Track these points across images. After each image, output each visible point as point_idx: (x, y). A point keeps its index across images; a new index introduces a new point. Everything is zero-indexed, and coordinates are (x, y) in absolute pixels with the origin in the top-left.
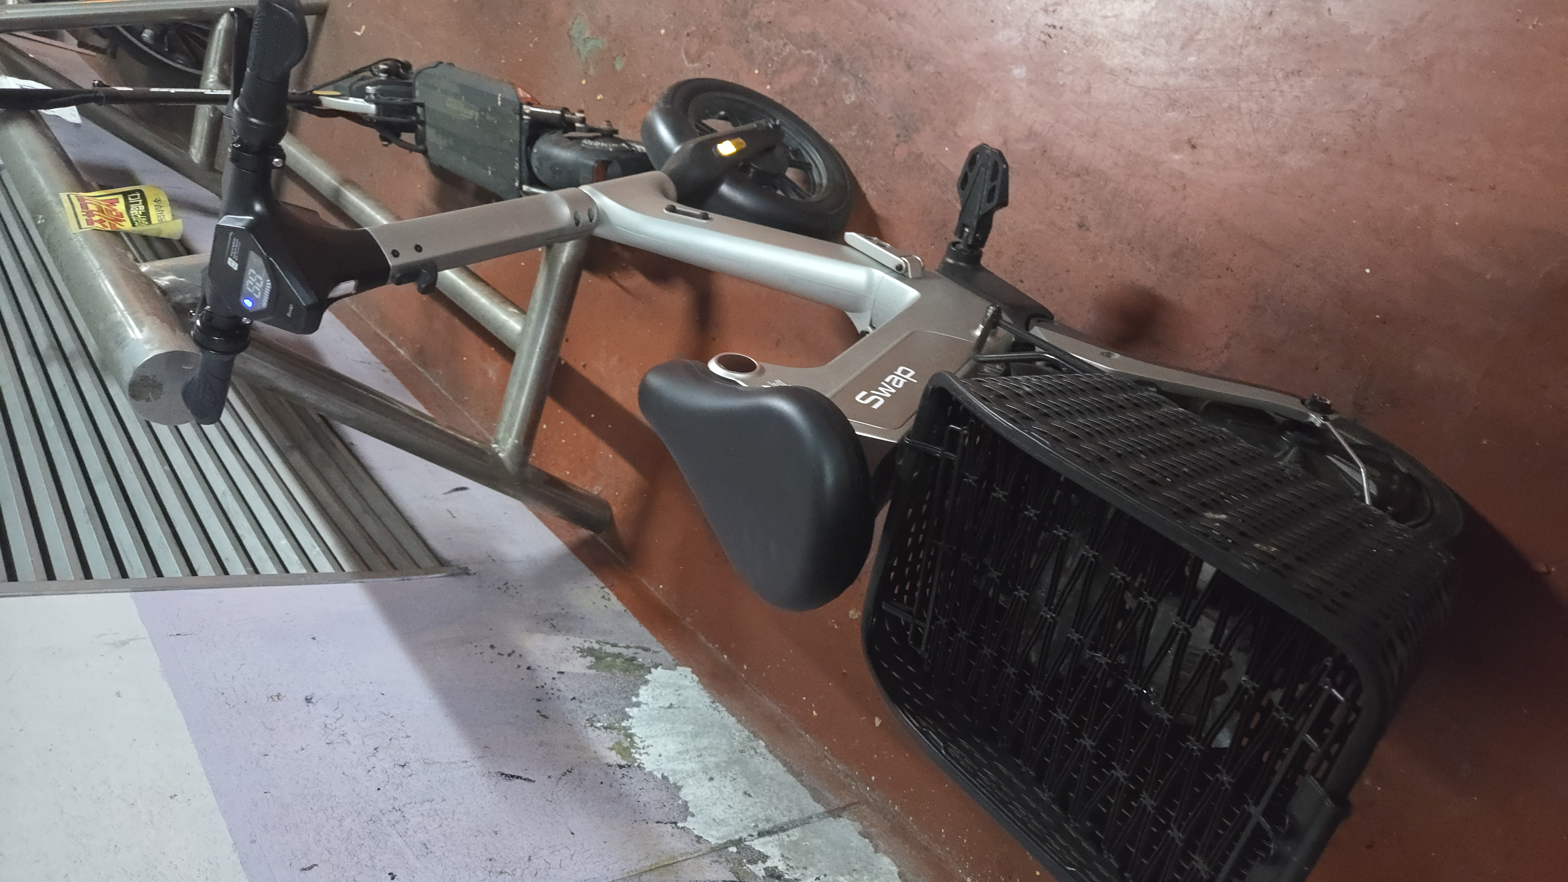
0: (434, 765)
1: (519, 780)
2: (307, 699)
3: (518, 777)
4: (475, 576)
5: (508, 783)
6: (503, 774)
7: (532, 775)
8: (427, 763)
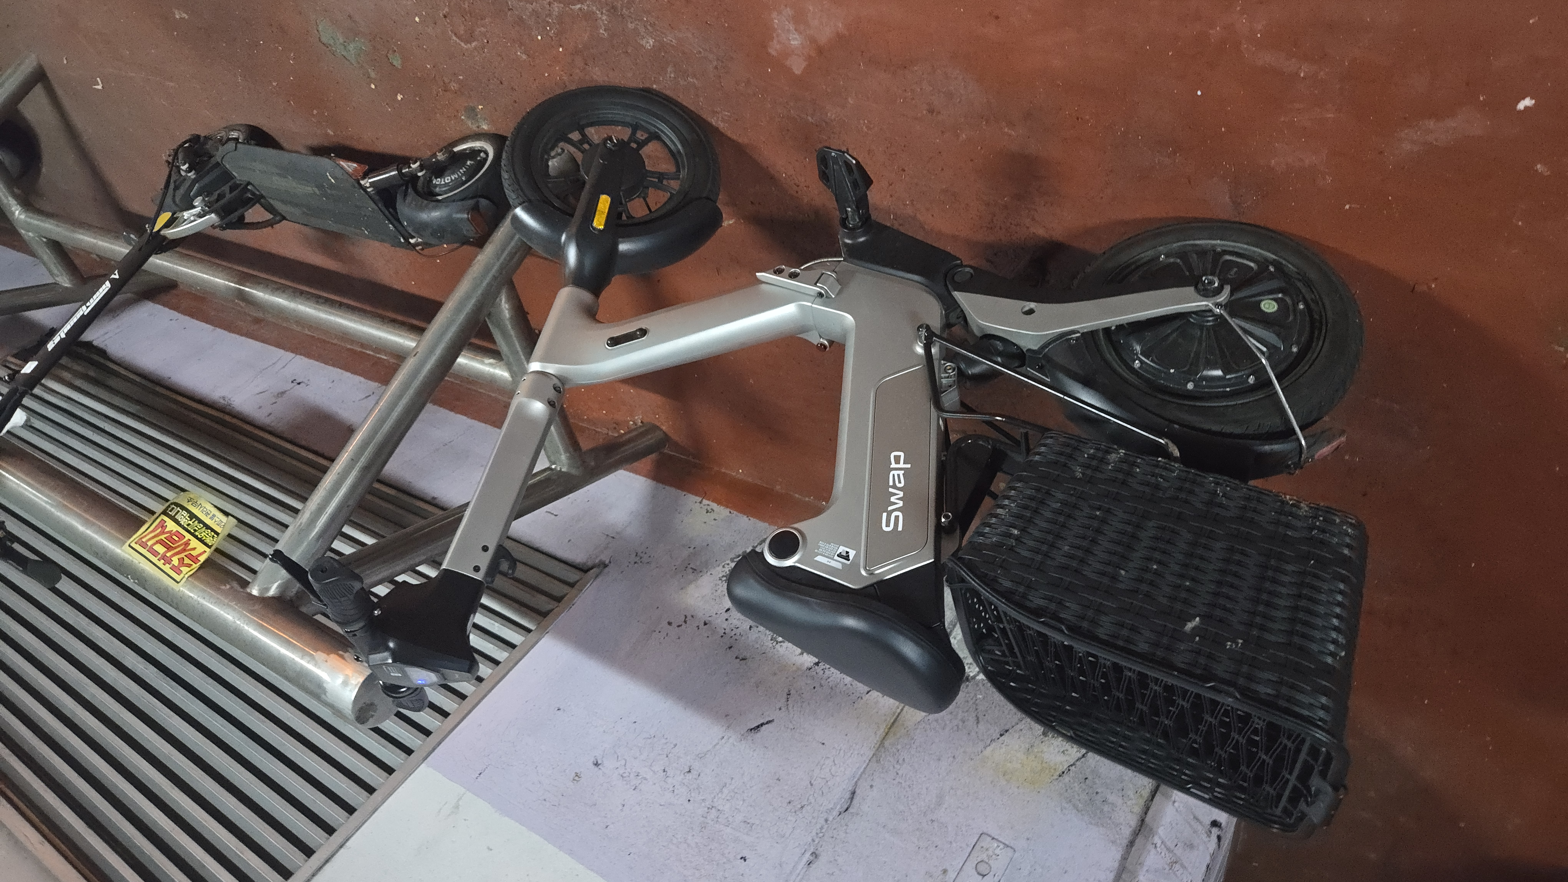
0: (707, 756)
1: (764, 727)
2: (596, 765)
3: (762, 725)
4: (612, 565)
5: (759, 735)
6: (751, 730)
7: (769, 716)
8: (701, 757)
